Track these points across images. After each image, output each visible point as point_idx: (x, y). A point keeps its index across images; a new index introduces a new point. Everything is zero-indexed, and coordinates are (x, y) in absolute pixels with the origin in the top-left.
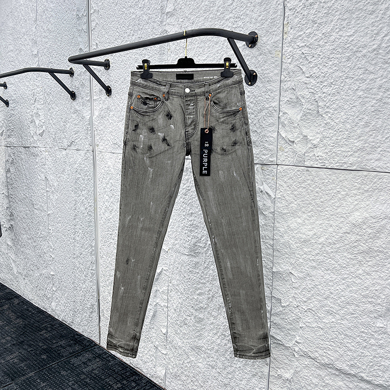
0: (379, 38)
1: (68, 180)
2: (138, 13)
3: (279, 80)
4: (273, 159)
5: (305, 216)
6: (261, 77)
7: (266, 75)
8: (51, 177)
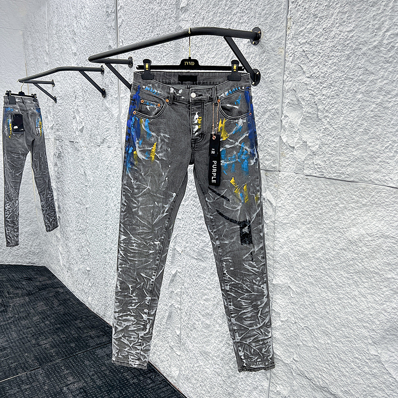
0: (381, 33)
1: (101, 176)
2: (156, 9)
3: (282, 80)
4: (275, 166)
5: (304, 228)
6: (264, 76)
7: (268, 75)
8: (89, 172)
